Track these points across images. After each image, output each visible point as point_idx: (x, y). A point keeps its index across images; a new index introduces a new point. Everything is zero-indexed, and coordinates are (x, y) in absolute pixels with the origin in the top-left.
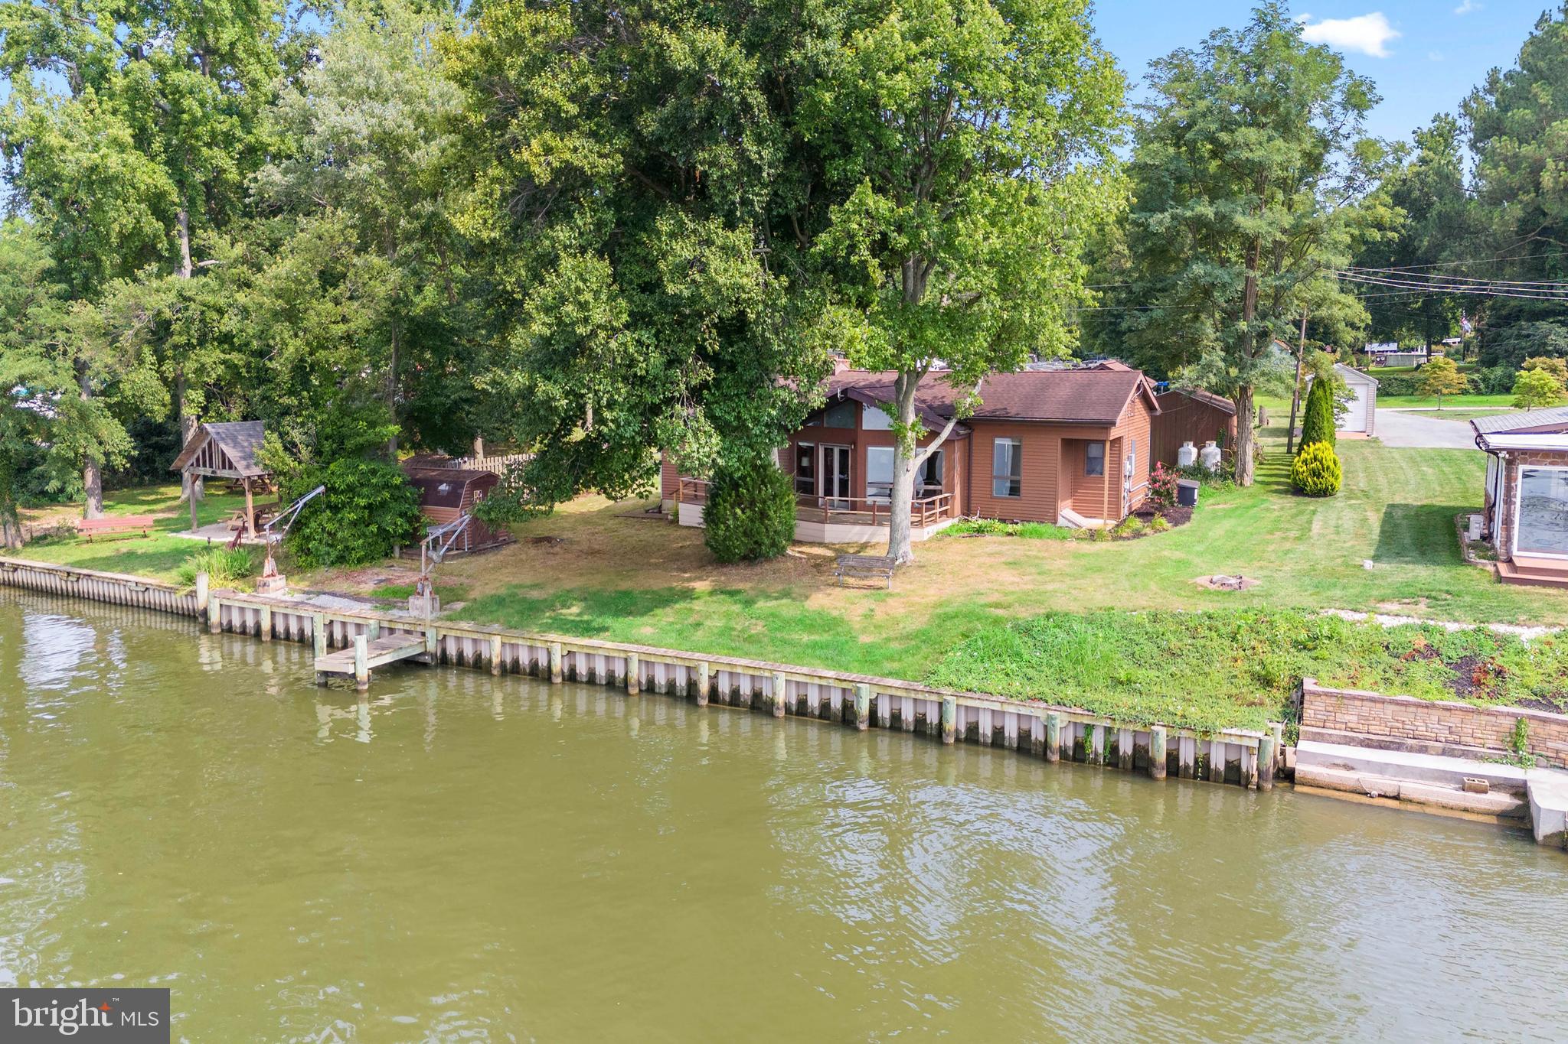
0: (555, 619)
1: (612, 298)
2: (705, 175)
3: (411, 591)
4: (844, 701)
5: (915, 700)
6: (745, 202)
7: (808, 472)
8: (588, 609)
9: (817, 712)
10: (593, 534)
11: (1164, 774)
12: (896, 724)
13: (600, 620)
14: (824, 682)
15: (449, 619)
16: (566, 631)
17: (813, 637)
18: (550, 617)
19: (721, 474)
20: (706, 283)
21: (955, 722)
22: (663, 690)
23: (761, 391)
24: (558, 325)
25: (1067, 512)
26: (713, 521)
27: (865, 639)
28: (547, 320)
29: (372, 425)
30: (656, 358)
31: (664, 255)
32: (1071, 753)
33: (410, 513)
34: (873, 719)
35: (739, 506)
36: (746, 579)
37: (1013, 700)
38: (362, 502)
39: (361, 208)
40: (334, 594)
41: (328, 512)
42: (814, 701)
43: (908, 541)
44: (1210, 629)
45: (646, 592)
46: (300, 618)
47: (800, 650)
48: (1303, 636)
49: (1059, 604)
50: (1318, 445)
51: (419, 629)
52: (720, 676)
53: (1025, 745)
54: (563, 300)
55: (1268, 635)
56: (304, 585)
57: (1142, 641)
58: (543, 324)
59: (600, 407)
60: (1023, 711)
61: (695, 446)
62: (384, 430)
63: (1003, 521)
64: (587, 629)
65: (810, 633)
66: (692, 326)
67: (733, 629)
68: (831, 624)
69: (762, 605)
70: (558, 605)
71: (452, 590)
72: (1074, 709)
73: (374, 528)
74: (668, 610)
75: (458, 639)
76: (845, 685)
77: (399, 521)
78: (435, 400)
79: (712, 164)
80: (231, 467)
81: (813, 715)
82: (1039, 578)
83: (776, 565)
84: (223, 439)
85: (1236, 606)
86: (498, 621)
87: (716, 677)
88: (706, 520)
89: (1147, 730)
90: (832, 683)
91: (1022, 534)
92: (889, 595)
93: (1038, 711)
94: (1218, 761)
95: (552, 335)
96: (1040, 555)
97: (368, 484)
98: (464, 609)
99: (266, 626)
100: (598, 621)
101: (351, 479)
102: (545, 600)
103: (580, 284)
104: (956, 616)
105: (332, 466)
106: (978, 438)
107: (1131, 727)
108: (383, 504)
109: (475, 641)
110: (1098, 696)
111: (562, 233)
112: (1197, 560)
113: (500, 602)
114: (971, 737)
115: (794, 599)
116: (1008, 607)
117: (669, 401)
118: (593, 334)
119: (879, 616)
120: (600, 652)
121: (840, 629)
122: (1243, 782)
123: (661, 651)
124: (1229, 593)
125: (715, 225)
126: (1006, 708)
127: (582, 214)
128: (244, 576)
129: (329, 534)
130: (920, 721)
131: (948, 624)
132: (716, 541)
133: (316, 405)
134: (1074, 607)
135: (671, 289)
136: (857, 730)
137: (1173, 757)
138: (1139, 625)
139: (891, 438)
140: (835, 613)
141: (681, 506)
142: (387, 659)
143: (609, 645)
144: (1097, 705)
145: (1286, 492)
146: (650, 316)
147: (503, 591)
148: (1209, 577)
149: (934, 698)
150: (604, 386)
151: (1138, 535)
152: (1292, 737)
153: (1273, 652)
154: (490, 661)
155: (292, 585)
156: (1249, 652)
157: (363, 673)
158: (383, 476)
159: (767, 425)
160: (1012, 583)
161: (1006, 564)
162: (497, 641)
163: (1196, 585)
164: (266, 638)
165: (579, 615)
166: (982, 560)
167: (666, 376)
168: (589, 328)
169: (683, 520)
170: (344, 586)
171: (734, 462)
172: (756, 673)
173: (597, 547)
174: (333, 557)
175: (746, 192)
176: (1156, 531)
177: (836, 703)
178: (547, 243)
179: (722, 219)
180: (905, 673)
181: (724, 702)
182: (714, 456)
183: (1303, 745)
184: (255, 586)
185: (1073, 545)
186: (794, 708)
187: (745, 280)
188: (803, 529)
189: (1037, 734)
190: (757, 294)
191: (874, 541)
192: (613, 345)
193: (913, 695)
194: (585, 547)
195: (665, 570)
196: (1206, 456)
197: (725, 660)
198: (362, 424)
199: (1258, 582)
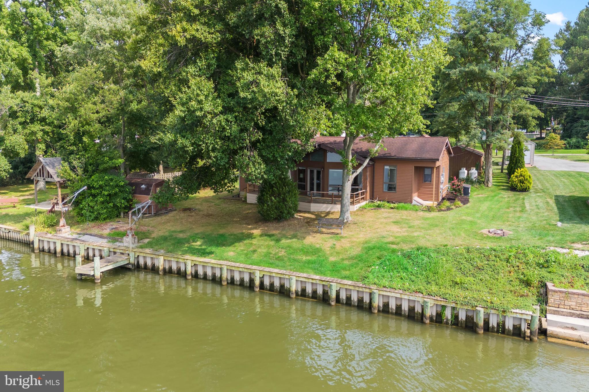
0: (189, 248)
1: (214, 99)
2: (258, 41)
3: (125, 234)
4: (324, 290)
5: (358, 291)
6: (277, 54)
7: (304, 180)
8: (205, 243)
9: (311, 295)
10: (210, 207)
11: (482, 331)
12: (348, 302)
13: (210, 248)
14: (314, 282)
15: (141, 247)
16: (194, 254)
17: (308, 258)
18: (187, 247)
19: (265, 181)
20: (259, 92)
21: (378, 302)
22: (238, 283)
23: (284, 144)
24: (188, 111)
25: (416, 198)
26: (261, 203)
27: (332, 259)
28: (182, 109)
29: (111, 159)
30: (235, 128)
31: (239, 79)
32: (435, 319)
33: (128, 198)
34: (338, 299)
35: (273, 196)
36: (276, 229)
37: (407, 292)
38: (106, 193)
39: (107, 64)
40: (91, 235)
41: (91, 198)
42: (309, 290)
43: (349, 212)
44: (496, 257)
45: (231, 235)
46: (74, 246)
47: (302, 264)
48: (542, 261)
49: (422, 243)
50: (522, 169)
51: (127, 252)
52: (265, 277)
53: (412, 315)
54: (190, 99)
55: (524, 260)
56: (78, 230)
57: (464, 262)
58: (181, 111)
59: (209, 151)
60: (412, 298)
61: (253, 169)
62: (117, 161)
63: (388, 202)
64: (203, 253)
65: (306, 256)
66: (252, 113)
67: (271, 253)
68: (316, 251)
69: (284, 241)
70: (191, 240)
71: (144, 233)
72: (436, 298)
73: (111, 205)
74: (241, 243)
75: (144, 257)
76: (324, 283)
77: (123, 201)
78: (140, 148)
79: (261, 36)
80: (51, 177)
81: (309, 297)
82: (410, 229)
83: (290, 222)
84: (48, 165)
85: (504, 245)
86: (163, 249)
87: (263, 277)
88: (258, 202)
89: (474, 309)
90: (318, 282)
91: (397, 208)
92: (342, 237)
93: (419, 298)
94: (509, 325)
95: (185, 116)
96: (408, 218)
97: (109, 185)
98: (148, 243)
99: (59, 249)
100: (209, 249)
101: (101, 183)
102: (185, 238)
103: (199, 92)
104: (374, 248)
105: (93, 177)
106: (377, 166)
107: (466, 308)
108: (116, 194)
109: (152, 258)
110: (447, 291)
111: (191, 69)
112: (479, 221)
113: (165, 239)
114: (385, 309)
115: (298, 239)
116: (398, 244)
117: (242, 148)
118: (205, 116)
119: (338, 247)
120: (209, 265)
121: (320, 254)
122: (522, 336)
123: (237, 264)
124: (499, 238)
125: (263, 65)
126: (403, 297)
127: (201, 61)
128: (53, 226)
129: (91, 207)
130: (361, 301)
131: (371, 252)
132: (263, 212)
133: (85, 150)
134: (428, 244)
135: (242, 95)
136: (330, 305)
137: (486, 322)
138: (461, 254)
139: (342, 166)
140: (318, 246)
141: (248, 194)
142: (110, 267)
143: (213, 261)
144: (447, 296)
145: (507, 190)
146: (233, 108)
147: (167, 234)
148: (487, 230)
149: (368, 290)
150: (210, 141)
151: (449, 209)
152: (544, 312)
153: (528, 268)
154: (158, 268)
155: (73, 230)
156: (516, 268)
157: (98, 275)
158: (116, 181)
159: (286, 160)
160: (398, 232)
161: (394, 222)
162: (162, 259)
163: (482, 234)
164: (59, 255)
165: (200, 246)
166: (382, 220)
167: (240, 136)
168: (203, 113)
169: (249, 201)
170: (96, 231)
171: (271, 177)
172: (282, 276)
173: (211, 213)
174: (92, 218)
175: (277, 50)
176: (457, 207)
177: (320, 291)
178: (184, 74)
179: (266, 62)
180: (352, 277)
181: (266, 289)
182: (262, 174)
183: (550, 317)
184: (56, 231)
185: (421, 213)
186: (300, 293)
187: (277, 90)
188: (302, 205)
189: (418, 309)
190: (283, 98)
191: (332, 211)
192: (215, 121)
193: (357, 289)
194: (205, 213)
195: (240, 224)
196: (471, 174)
197: (267, 269)
198: (106, 159)
199: (511, 233)
